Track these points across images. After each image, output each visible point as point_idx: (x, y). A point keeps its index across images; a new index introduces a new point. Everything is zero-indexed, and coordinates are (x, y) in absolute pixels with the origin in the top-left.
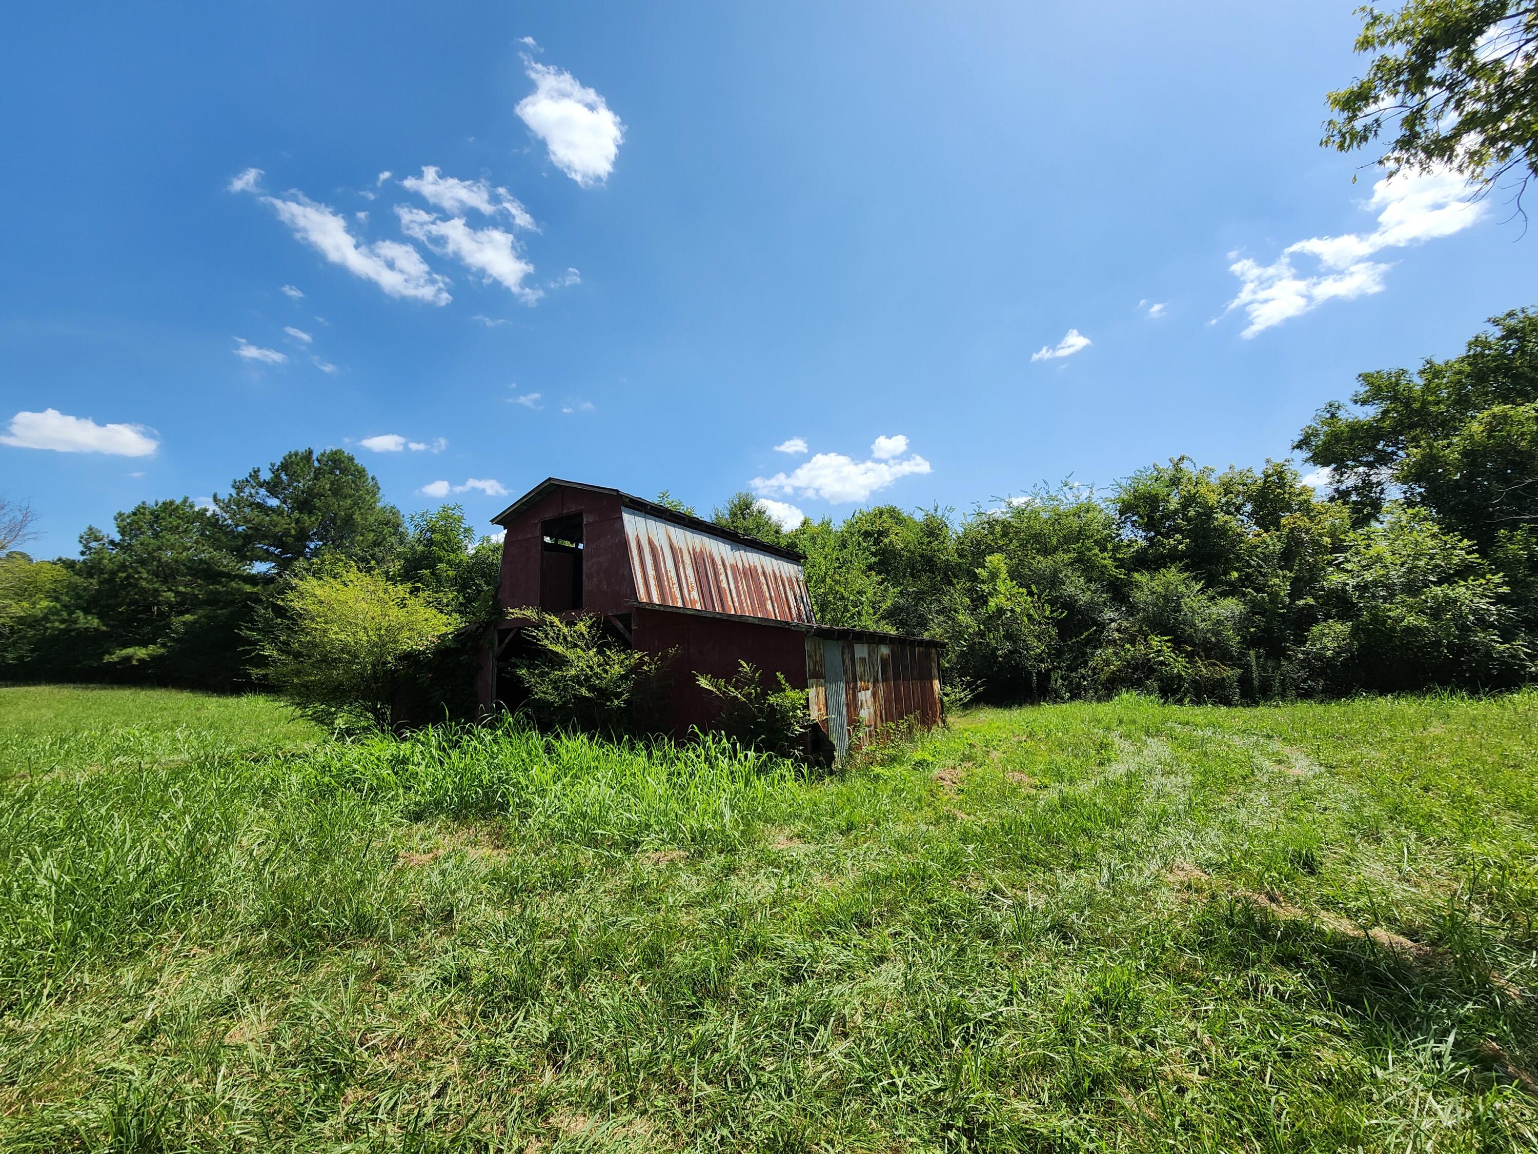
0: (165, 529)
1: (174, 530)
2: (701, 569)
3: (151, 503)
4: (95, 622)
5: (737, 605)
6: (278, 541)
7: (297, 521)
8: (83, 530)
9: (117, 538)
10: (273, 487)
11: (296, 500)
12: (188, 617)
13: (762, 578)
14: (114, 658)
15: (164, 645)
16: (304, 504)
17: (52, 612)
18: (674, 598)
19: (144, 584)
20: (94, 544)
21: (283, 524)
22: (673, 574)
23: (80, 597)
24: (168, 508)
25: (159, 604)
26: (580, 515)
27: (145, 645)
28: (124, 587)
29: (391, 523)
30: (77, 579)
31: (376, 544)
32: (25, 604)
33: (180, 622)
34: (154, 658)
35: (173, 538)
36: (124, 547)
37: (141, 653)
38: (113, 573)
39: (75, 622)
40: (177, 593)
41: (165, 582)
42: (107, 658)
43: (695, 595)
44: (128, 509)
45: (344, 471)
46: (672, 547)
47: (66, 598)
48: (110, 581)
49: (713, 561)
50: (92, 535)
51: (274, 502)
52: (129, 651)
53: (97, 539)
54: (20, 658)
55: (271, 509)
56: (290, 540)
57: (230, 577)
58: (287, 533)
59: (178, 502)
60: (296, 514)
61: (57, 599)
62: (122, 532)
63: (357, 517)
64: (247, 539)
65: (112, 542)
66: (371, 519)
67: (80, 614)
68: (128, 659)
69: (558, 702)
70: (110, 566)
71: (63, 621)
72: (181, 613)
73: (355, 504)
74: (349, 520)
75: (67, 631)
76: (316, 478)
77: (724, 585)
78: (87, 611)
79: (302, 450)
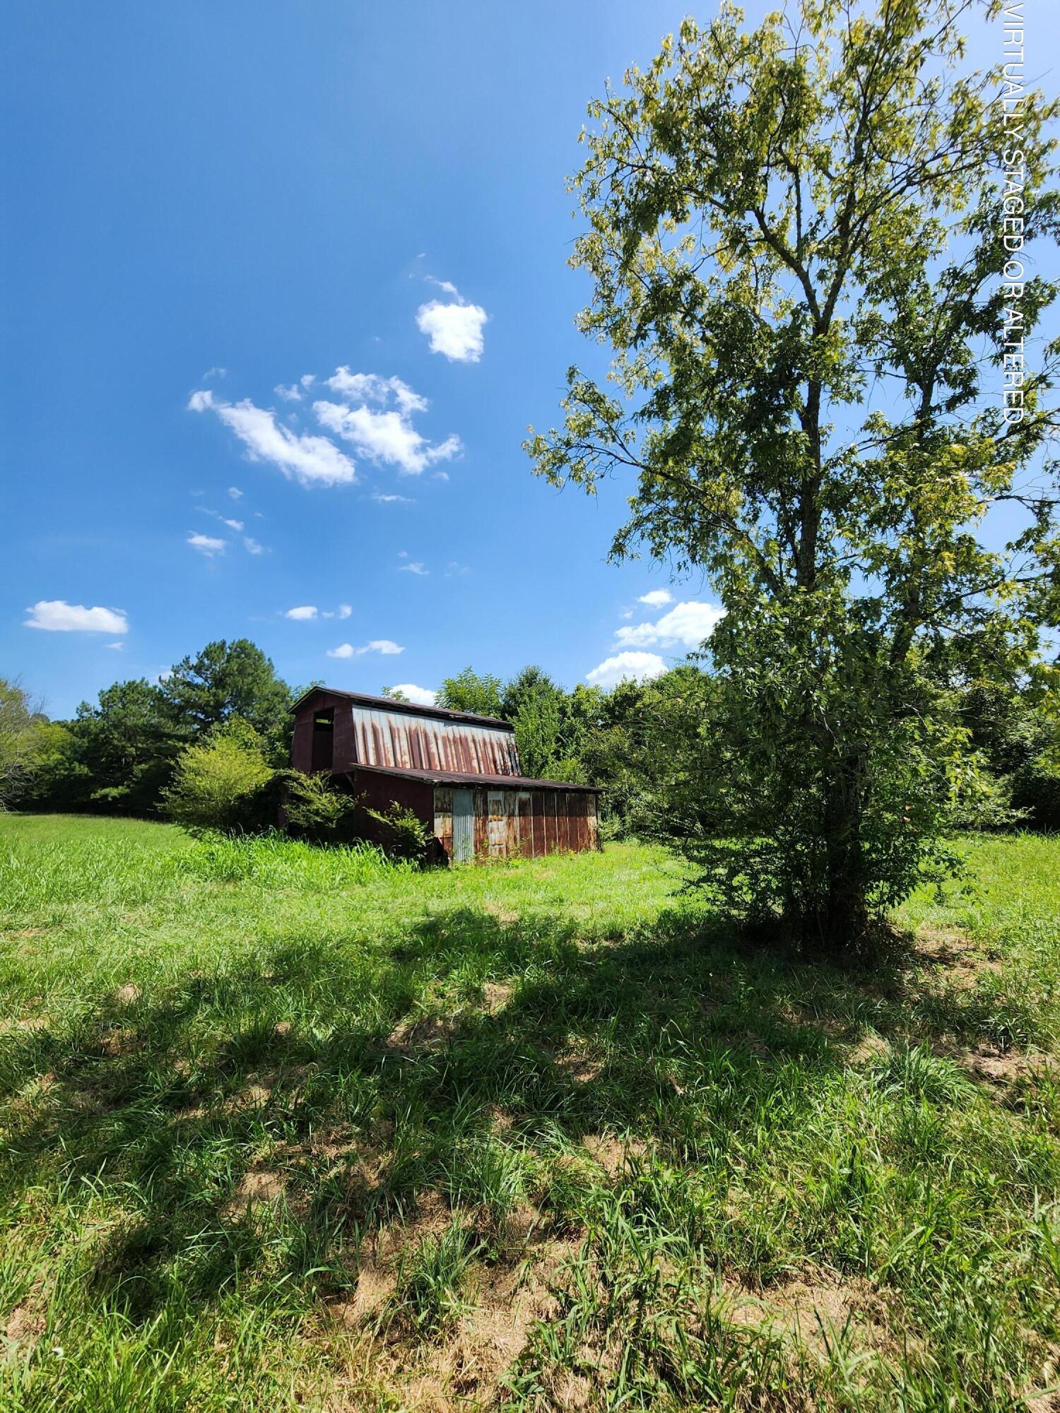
0: (129, 702)
1: (135, 702)
2: (415, 742)
3: (121, 683)
4: (85, 770)
5: (444, 763)
6: (201, 708)
7: (215, 695)
8: (79, 704)
9: (100, 709)
10: (198, 670)
11: (214, 679)
12: (143, 766)
13: (471, 745)
14: (97, 796)
15: (128, 786)
16: (219, 682)
17: (60, 762)
18: (387, 761)
19: (116, 742)
20: (85, 714)
21: (205, 697)
22: (389, 745)
23: (76, 752)
24: (132, 686)
25: (126, 756)
26: (332, 709)
27: (116, 786)
28: (103, 744)
29: (280, 693)
30: (76, 739)
31: (269, 710)
32: (44, 757)
33: (139, 769)
34: (123, 797)
35: (134, 708)
36: (104, 716)
37: (113, 792)
38: (97, 735)
39: (73, 770)
40: (137, 748)
41: (129, 740)
42: (93, 796)
43: (407, 758)
44: (107, 689)
45: (248, 656)
46: (391, 729)
47: (68, 753)
48: (95, 740)
49: (426, 736)
50: (85, 708)
51: (199, 681)
52: (106, 791)
53: (87, 710)
54: (41, 795)
55: (197, 686)
56: (210, 709)
57: (170, 736)
58: (207, 704)
59: (138, 681)
60: (214, 690)
61: (62, 753)
62: (103, 705)
63: (255, 690)
64: (181, 709)
65: (96, 712)
66: (266, 692)
67: (76, 764)
68: (106, 796)
69: (305, 824)
70: (95, 730)
71: (66, 769)
72: (140, 763)
73: (254, 681)
74: (250, 691)
75: (68, 776)
76: (228, 661)
77: (434, 750)
78: (81, 762)
79: (218, 641)
